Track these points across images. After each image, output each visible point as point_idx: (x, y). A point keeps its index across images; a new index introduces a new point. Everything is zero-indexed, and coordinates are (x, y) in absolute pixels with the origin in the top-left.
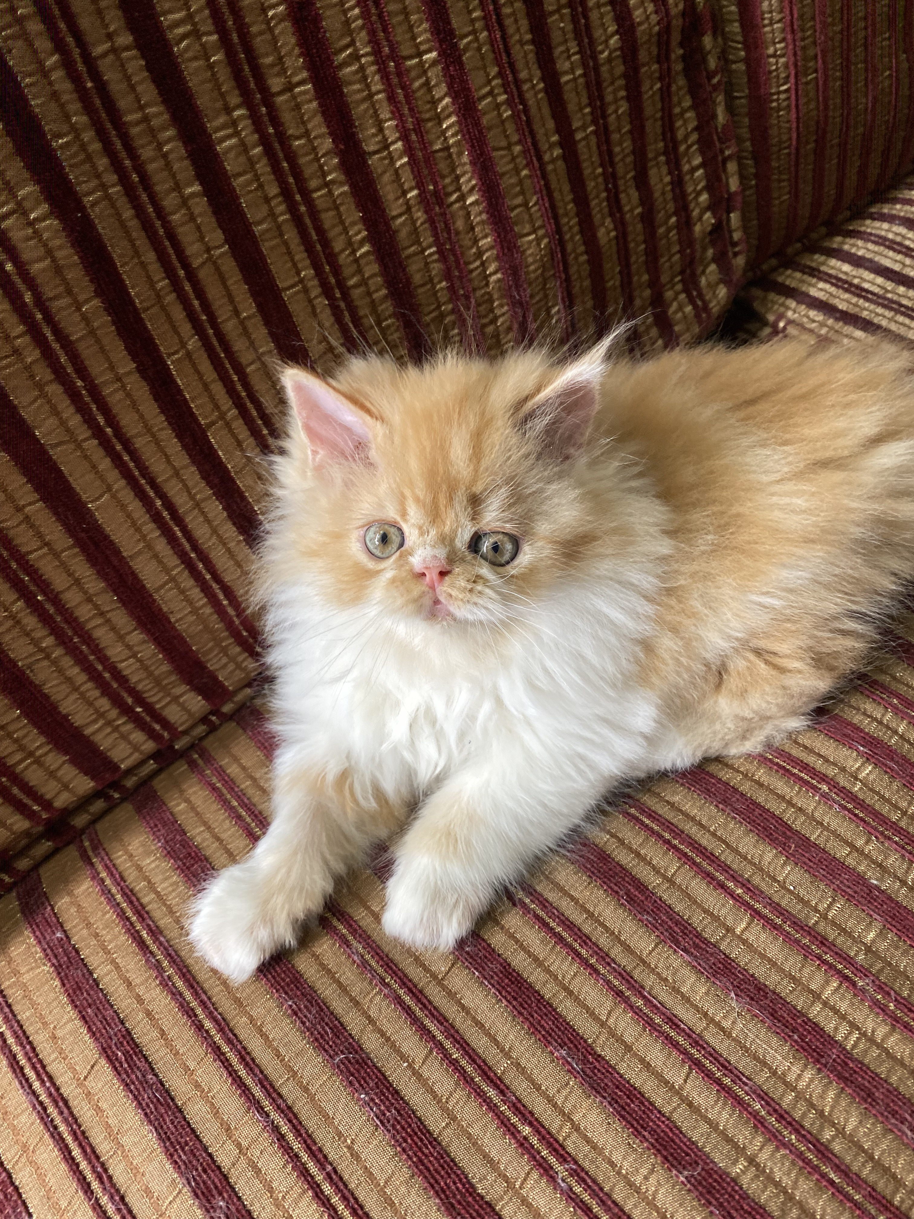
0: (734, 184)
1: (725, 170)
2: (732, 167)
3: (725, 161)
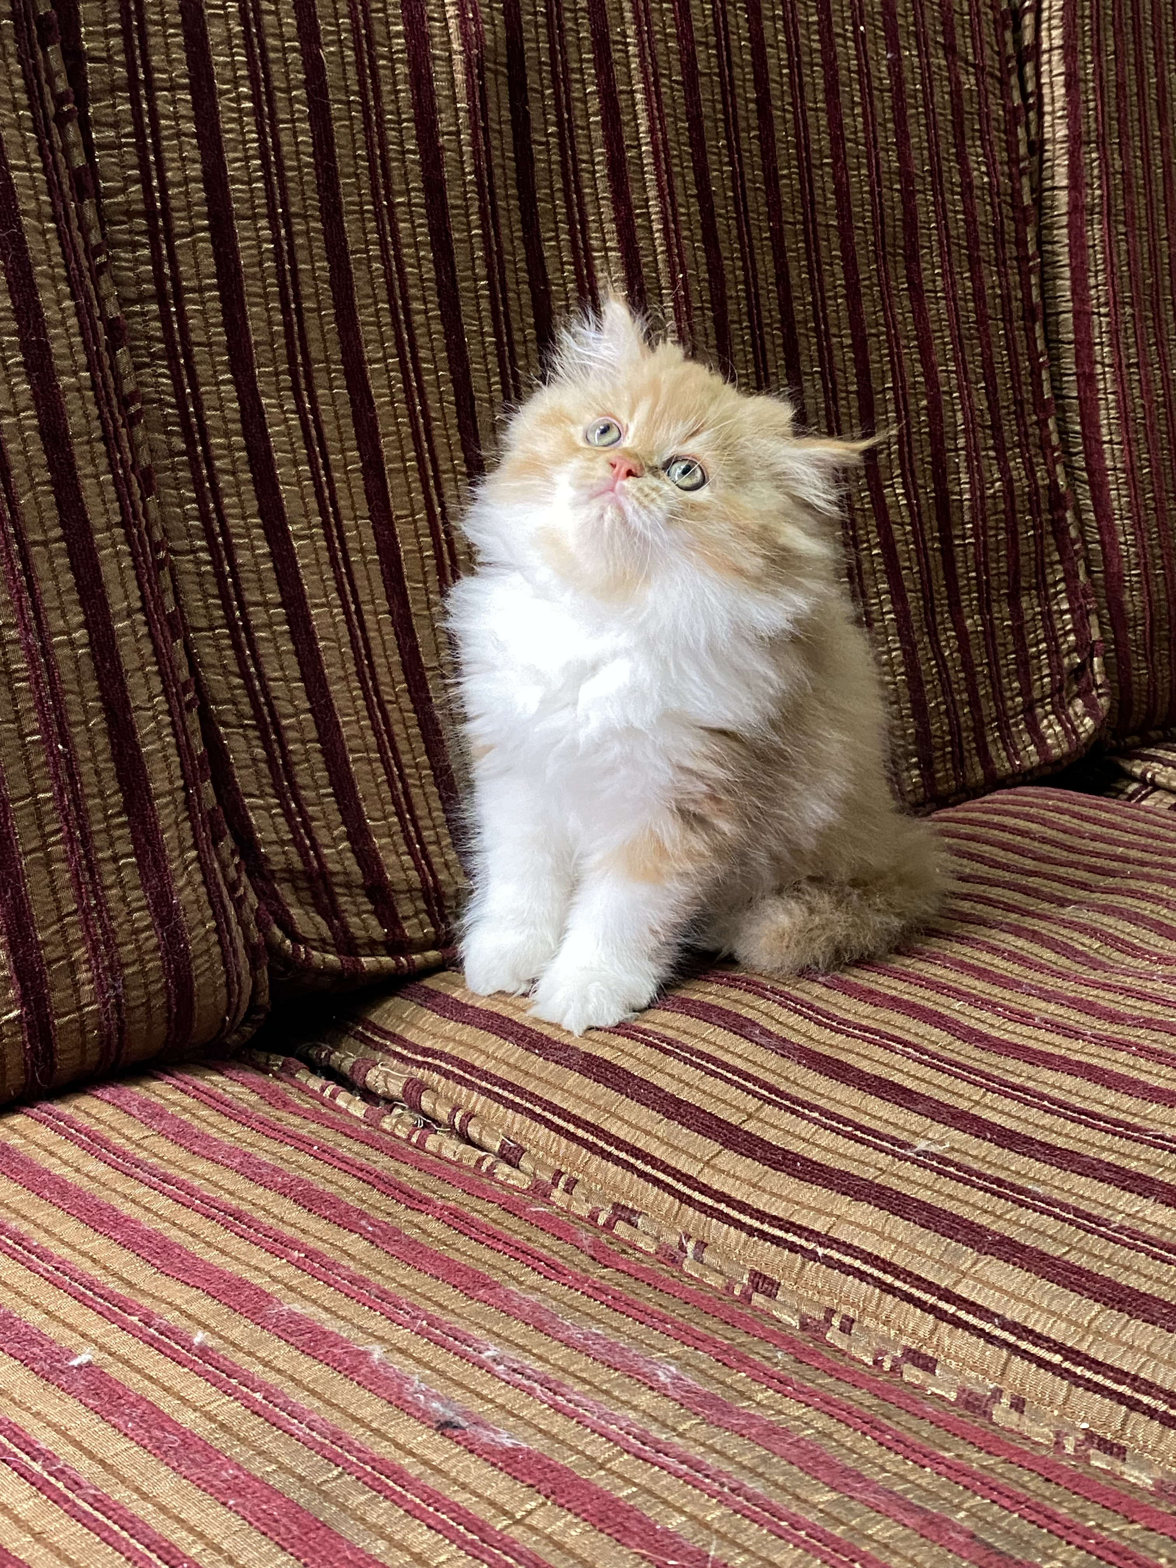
0: (1096, 634)
1: (1088, 621)
2: (1093, 619)
3: (1087, 613)
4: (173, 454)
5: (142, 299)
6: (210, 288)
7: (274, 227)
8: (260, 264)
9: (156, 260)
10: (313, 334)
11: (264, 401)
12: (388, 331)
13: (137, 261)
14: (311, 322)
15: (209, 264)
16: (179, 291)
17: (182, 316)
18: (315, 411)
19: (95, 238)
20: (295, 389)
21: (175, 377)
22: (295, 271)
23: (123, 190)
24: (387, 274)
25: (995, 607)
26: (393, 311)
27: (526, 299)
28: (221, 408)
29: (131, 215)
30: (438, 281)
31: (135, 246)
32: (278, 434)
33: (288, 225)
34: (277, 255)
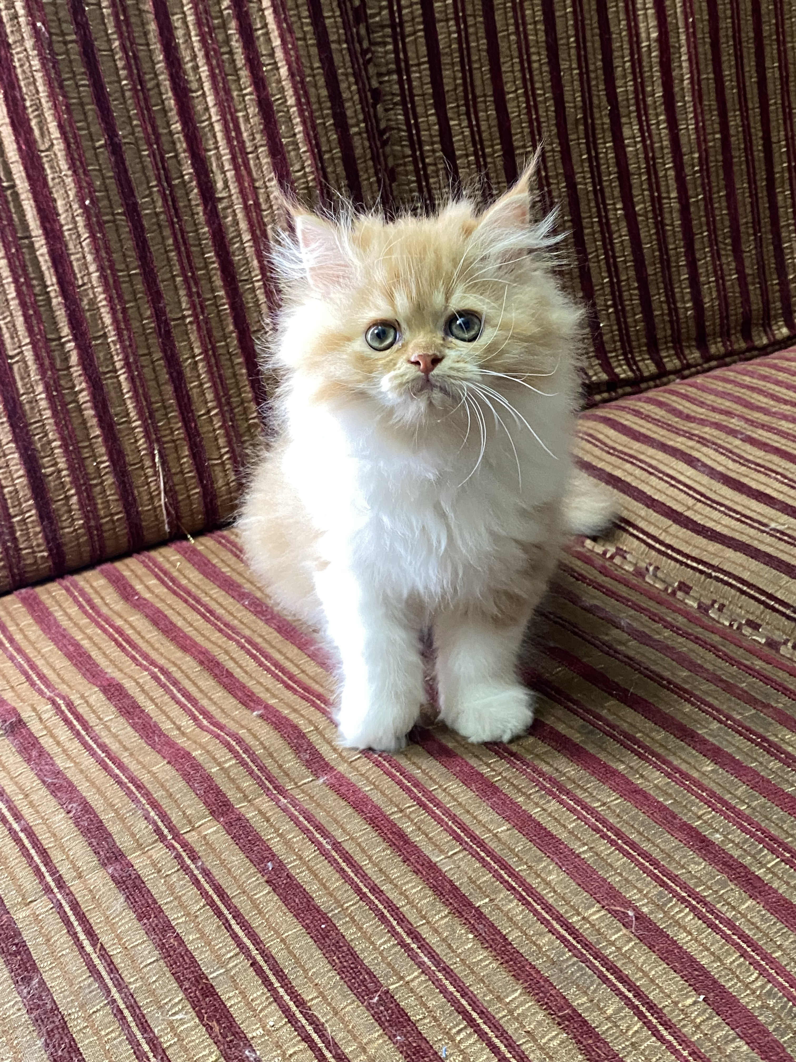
4: (405, 157)
5: (389, 73)
6: (424, 63)
7: (458, 25)
8: (450, 46)
9: (396, 51)
10: (478, 82)
11: (452, 123)
12: (518, 75)
13: (386, 52)
14: (477, 75)
15: (423, 50)
16: (408, 66)
17: (409, 80)
18: (478, 125)
19: (365, 44)
20: (468, 114)
21: (406, 114)
22: (468, 48)
23: (379, 14)
24: (518, 42)
26: (521, 62)
27: (598, 45)
28: (429, 130)
29: (383, 27)
30: (547, 42)
31: (385, 44)
32: (459, 141)
33: (465, 22)
34: (459, 40)
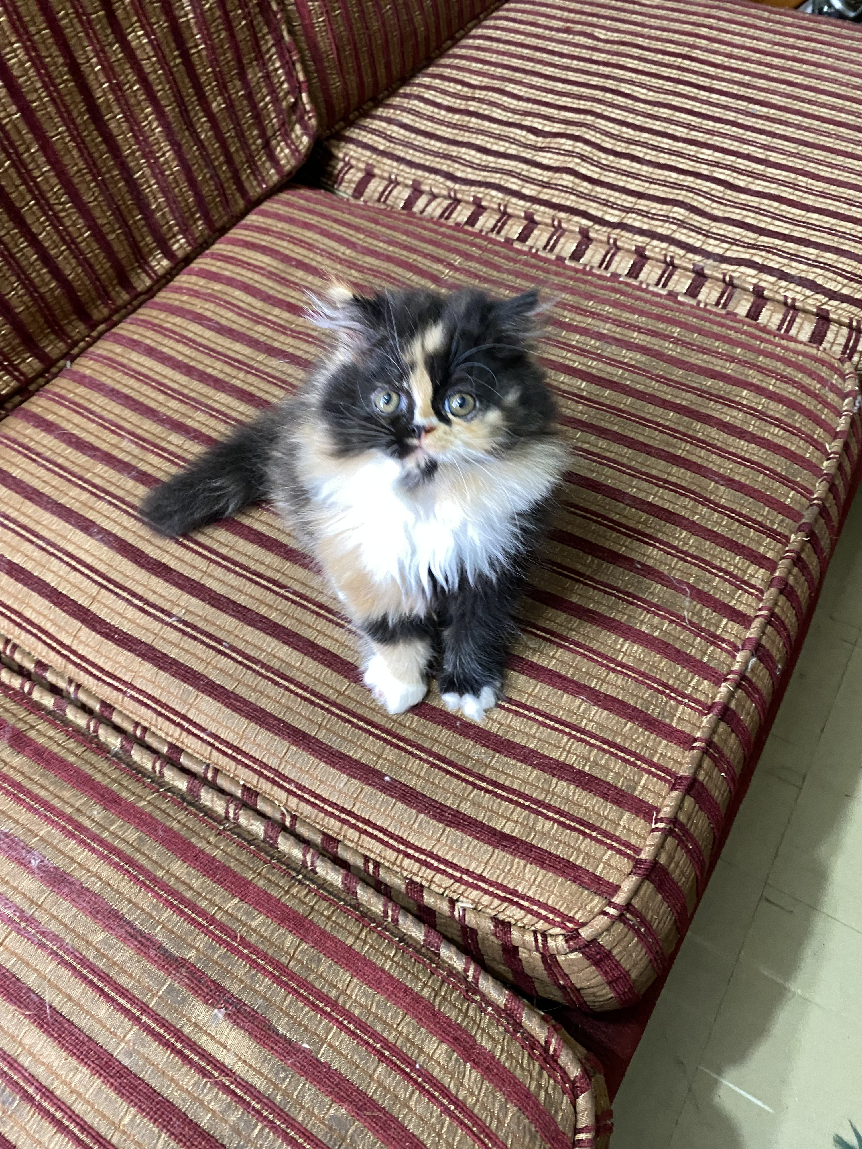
0: (301, 77)
1: (295, 69)
3: (294, 63)
25: (230, 85)
